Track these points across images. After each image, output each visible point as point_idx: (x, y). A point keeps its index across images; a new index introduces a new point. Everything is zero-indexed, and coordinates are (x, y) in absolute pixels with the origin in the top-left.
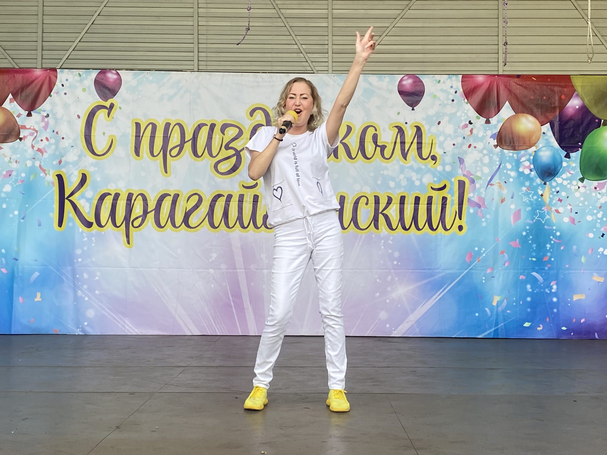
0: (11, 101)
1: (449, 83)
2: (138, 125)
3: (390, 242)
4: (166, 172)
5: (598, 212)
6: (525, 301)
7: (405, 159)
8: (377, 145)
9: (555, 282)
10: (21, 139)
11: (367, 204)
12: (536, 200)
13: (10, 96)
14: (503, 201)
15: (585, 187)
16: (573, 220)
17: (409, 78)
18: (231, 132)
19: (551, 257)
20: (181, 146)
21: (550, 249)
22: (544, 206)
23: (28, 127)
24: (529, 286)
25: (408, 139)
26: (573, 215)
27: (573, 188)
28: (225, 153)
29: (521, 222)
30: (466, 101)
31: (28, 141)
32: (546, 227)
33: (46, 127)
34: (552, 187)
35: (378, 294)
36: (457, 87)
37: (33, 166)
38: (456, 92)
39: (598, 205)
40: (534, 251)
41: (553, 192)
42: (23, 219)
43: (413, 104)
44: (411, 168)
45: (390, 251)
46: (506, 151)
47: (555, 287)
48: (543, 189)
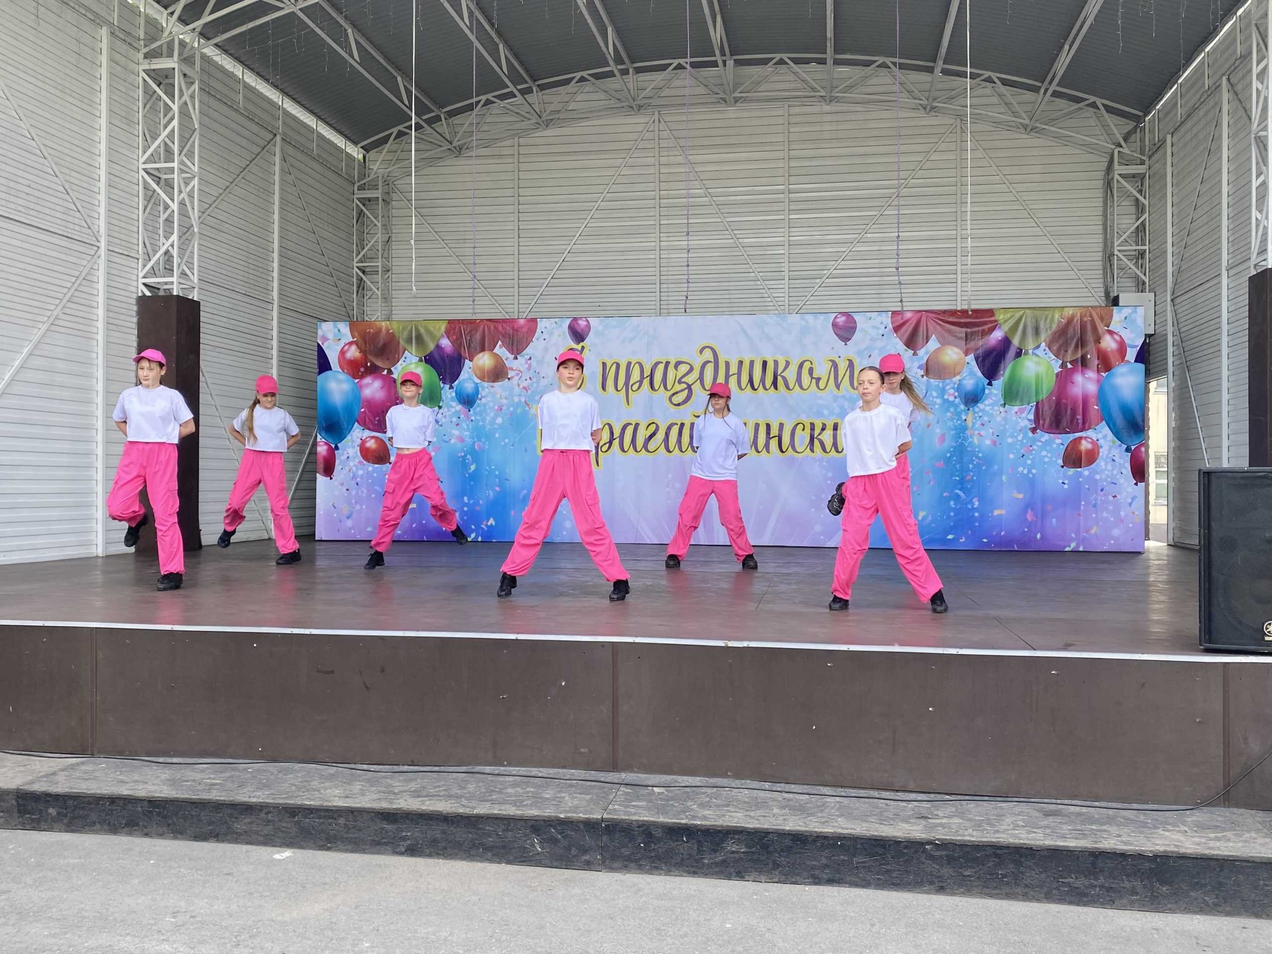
0: (501, 347)
1: (879, 319)
2: (604, 364)
3: (824, 464)
4: (628, 404)
5: (1018, 435)
6: (949, 517)
7: (839, 389)
8: (812, 378)
9: (977, 498)
10: (509, 379)
11: (803, 430)
12: (960, 425)
13: (500, 343)
14: (929, 426)
15: (1006, 412)
16: (994, 443)
17: (843, 315)
18: (684, 368)
19: (973, 477)
20: (641, 382)
21: (973, 468)
22: (967, 429)
23: (514, 368)
24: (952, 503)
25: (841, 373)
26: (995, 438)
27: (994, 413)
28: (678, 387)
29: (946, 445)
30: (895, 335)
31: (515, 380)
32: (969, 449)
33: (529, 369)
34: (975, 412)
35: (813, 510)
36: (887, 324)
37: (520, 401)
38: (886, 328)
39: (1018, 428)
40: (957, 471)
41: (976, 417)
42: (512, 446)
43: (846, 340)
44: (844, 397)
45: (824, 472)
46: (932, 380)
47: (977, 503)
48: (967, 414)
